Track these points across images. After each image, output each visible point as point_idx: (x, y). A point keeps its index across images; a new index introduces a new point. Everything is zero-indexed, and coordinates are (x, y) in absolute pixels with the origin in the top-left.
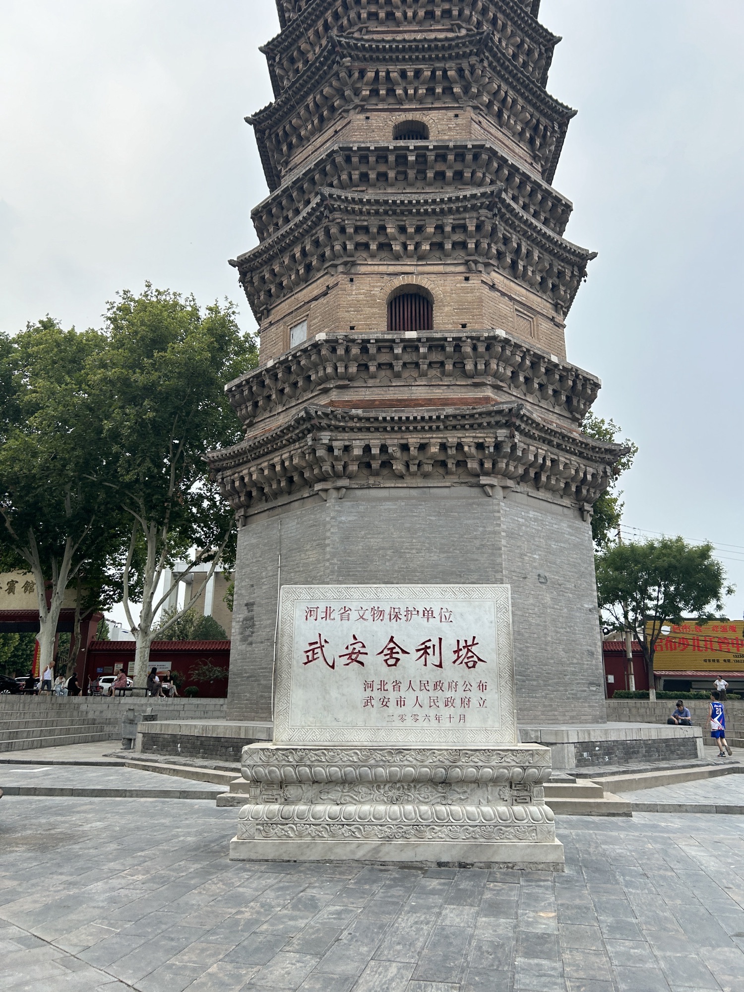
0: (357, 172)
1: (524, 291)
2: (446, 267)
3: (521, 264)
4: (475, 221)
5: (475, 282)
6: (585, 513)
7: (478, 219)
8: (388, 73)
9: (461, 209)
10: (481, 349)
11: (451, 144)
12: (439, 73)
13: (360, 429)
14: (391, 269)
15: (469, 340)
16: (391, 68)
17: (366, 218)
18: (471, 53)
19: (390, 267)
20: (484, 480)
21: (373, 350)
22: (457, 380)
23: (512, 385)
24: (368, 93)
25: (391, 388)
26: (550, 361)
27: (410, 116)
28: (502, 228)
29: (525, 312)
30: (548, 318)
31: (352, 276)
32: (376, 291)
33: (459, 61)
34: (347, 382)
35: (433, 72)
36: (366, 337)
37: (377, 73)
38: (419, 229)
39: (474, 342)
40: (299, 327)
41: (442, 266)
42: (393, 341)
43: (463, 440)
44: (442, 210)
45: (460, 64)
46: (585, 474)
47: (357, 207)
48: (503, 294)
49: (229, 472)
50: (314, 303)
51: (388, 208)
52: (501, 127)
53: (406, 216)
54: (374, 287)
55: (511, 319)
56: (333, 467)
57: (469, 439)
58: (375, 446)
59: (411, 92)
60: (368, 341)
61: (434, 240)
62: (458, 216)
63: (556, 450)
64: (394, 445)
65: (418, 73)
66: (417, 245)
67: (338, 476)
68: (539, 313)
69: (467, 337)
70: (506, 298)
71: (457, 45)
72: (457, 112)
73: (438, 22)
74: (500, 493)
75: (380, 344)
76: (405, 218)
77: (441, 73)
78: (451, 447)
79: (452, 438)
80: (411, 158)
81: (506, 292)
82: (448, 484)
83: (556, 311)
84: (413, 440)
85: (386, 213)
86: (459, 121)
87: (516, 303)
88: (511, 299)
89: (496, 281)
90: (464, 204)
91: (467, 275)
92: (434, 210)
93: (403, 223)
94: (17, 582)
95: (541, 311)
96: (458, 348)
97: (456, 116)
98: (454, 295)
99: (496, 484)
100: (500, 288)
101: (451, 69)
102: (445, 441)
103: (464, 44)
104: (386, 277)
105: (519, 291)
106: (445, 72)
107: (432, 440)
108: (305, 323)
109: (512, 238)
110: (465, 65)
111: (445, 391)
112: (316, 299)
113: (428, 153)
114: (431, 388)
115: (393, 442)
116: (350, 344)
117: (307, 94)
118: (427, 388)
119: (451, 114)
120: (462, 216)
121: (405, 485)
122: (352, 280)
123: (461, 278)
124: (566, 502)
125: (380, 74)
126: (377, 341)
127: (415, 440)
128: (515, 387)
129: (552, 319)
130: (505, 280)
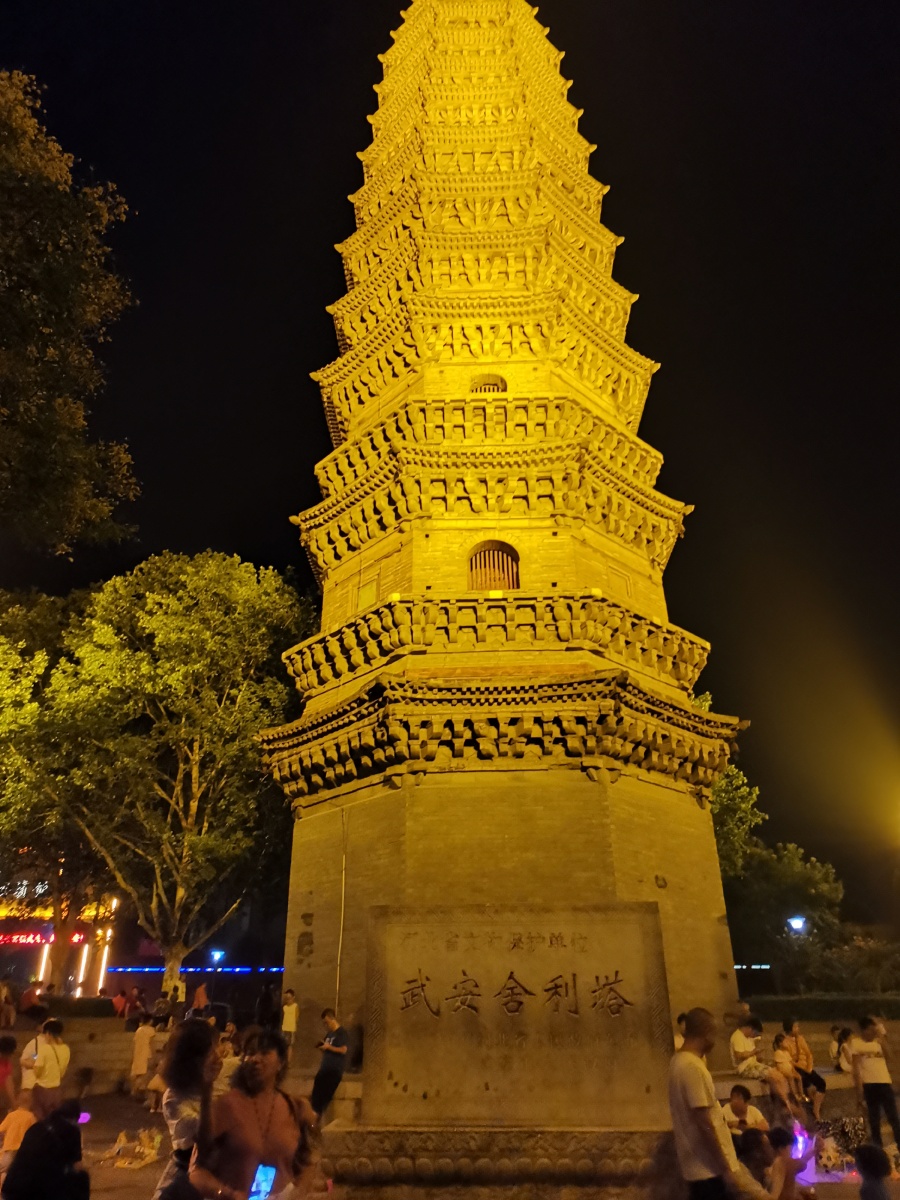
1: (618, 547)
2: (531, 521)
5: (564, 537)
6: (704, 799)
8: (462, 329)
9: (546, 461)
10: (576, 609)
11: (532, 396)
13: (440, 701)
14: (471, 524)
15: (562, 600)
16: (466, 323)
17: (443, 470)
18: (548, 309)
20: (587, 761)
21: (453, 611)
22: (550, 644)
23: (612, 650)
24: (442, 347)
28: (591, 481)
29: (620, 570)
31: (428, 532)
32: (455, 548)
33: (536, 317)
34: (424, 648)
35: (510, 328)
36: (445, 597)
37: (452, 328)
38: (501, 482)
39: (568, 601)
40: (368, 587)
41: (527, 521)
42: (476, 601)
43: (560, 714)
44: (525, 462)
45: (538, 320)
46: (701, 752)
47: (433, 460)
48: (596, 551)
49: (285, 754)
50: (385, 561)
51: (466, 460)
52: (582, 380)
53: (486, 468)
54: (452, 543)
55: (606, 577)
56: (409, 746)
57: (568, 710)
58: (458, 722)
59: (487, 346)
60: (448, 602)
61: (518, 493)
62: (543, 468)
63: (668, 725)
64: (480, 721)
65: (494, 329)
66: (499, 499)
67: (414, 757)
69: (560, 597)
72: (535, 365)
74: (607, 776)
75: (462, 604)
76: (485, 471)
77: (518, 328)
78: (547, 722)
79: (548, 711)
81: (598, 548)
82: (545, 767)
83: (653, 568)
84: (503, 713)
85: (464, 465)
86: (538, 374)
87: (609, 559)
88: (604, 555)
89: (587, 536)
90: (548, 456)
91: (555, 530)
92: (516, 462)
93: (483, 476)
95: (637, 569)
97: (535, 369)
98: (541, 552)
99: (601, 765)
100: (591, 544)
101: (528, 324)
102: (539, 715)
103: (540, 301)
104: (465, 533)
105: (612, 547)
106: (522, 327)
107: (525, 715)
108: (376, 582)
110: (542, 321)
111: (537, 657)
112: (387, 556)
113: (508, 405)
114: (521, 653)
115: (479, 714)
116: (427, 605)
118: (517, 653)
119: (530, 367)
120: (547, 468)
121: (494, 769)
122: (427, 536)
123: (549, 533)
124: (682, 785)
126: (458, 600)
127: (505, 715)
128: (616, 652)
129: (650, 578)
130: (597, 535)
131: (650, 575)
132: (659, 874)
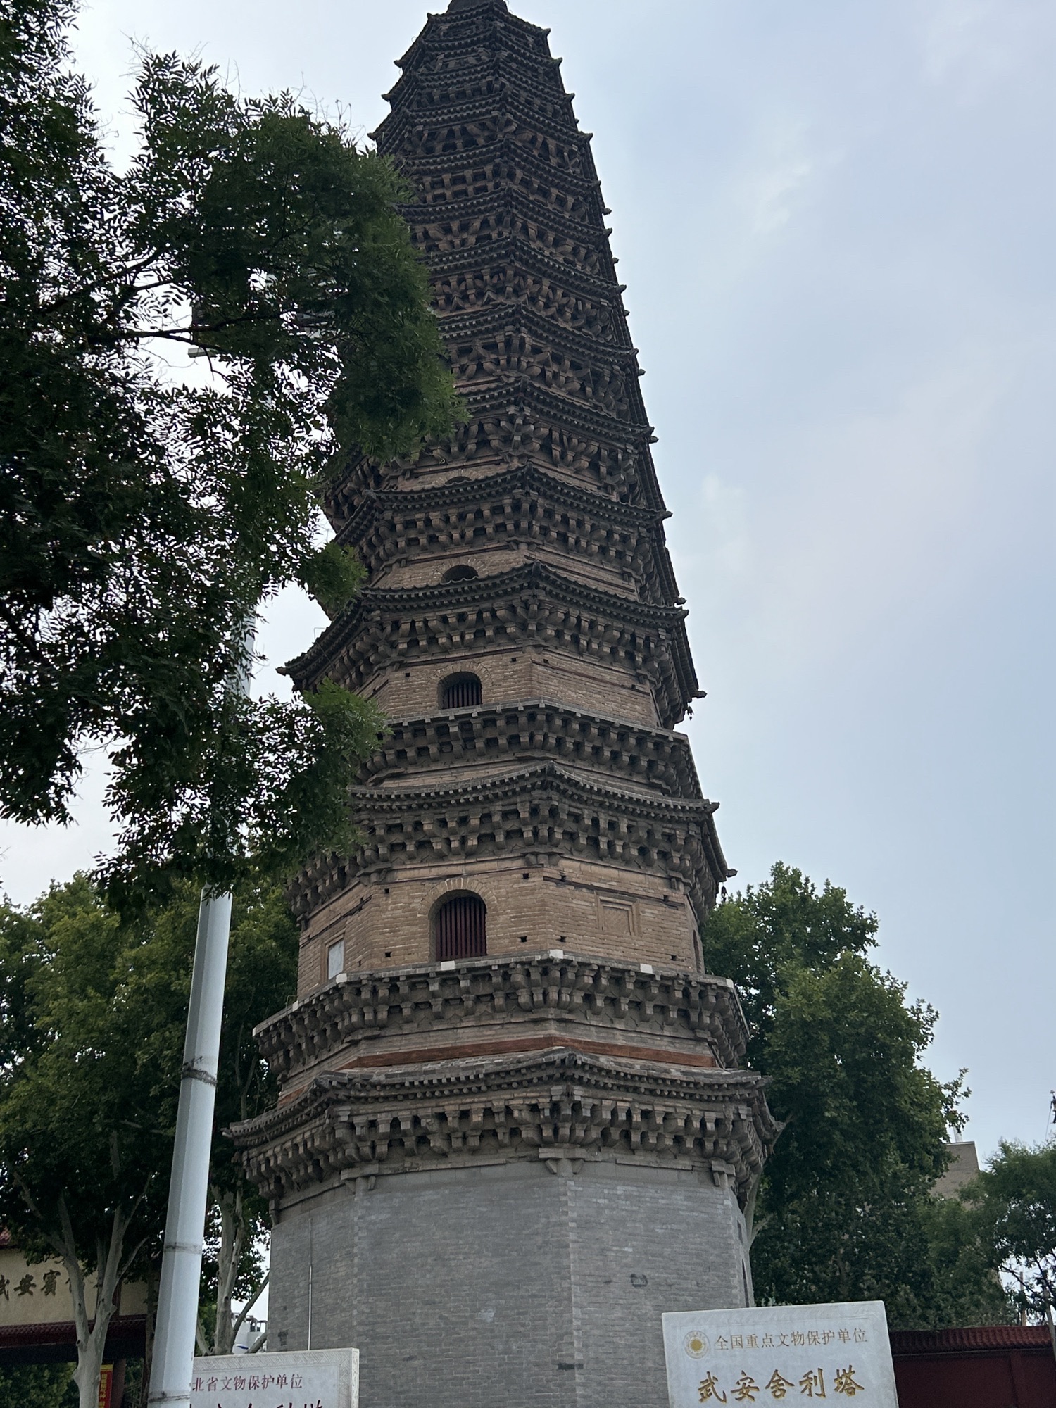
0: (392, 752)
1: (616, 872)
2: (500, 863)
3: (603, 841)
4: (528, 804)
5: (536, 879)
6: (716, 1175)
7: (531, 802)
8: (426, 622)
9: (510, 794)
10: (535, 976)
11: (499, 708)
12: (486, 615)
13: (386, 1098)
14: (435, 872)
15: (519, 966)
16: (430, 615)
17: (398, 815)
18: (522, 587)
19: (433, 870)
20: (544, 1153)
21: (404, 989)
22: (512, 1016)
23: (589, 1013)
24: (405, 646)
25: (432, 1034)
26: (638, 973)
27: (458, 667)
28: (566, 807)
29: (618, 901)
30: (657, 900)
31: (387, 887)
32: (417, 904)
33: (510, 598)
34: (376, 1032)
35: (480, 614)
36: (393, 973)
37: (413, 623)
38: (463, 821)
39: (527, 967)
40: (337, 946)
41: (496, 863)
42: (427, 975)
43: (512, 1102)
44: (486, 798)
45: (511, 601)
46: (703, 1123)
47: (385, 804)
48: (578, 886)
49: (254, 1152)
50: (350, 919)
51: (422, 802)
52: (581, 655)
53: (445, 808)
54: (413, 897)
55: (593, 917)
56: (358, 1148)
57: (518, 1100)
58: (405, 1120)
59: (456, 639)
60: (397, 978)
61: (483, 832)
62: (506, 802)
63: (648, 1098)
64: (427, 1117)
65: (462, 617)
66: (463, 841)
67: (366, 1161)
68: (641, 897)
69: (516, 963)
70: (584, 890)
71: (503, 582)
72: (514, 655)
73: (491, 539)
74: (567, 1168)
75: (414, 980)
76: (444, 811)
77: (488, 614)
78: (498, 1113)
79: (498, 1101)
80: (454, 729)
81: (584, 882)
82: (502, 1161)
83: (672, 887)
84: (451, 1107)
85: (420, 807)
86: (517, 666)
87: (600, 892)
88: (591, 888)
89: (567, 872)
90: (511, 788)
91: (526, 871)
92: (476, 799)
93: (442, 816)
94: (58, 1273)
95: (645, 894)
96: (506, 977)
97: (514, 660)
98: (510, 900)
99: (559, 1156)
100: (574, 880)
101: (500, 608)
102: (489, 1105)
103: (511, 579)
104: (427, 884)
105: (607, 875)
106: (493, 612)
107: (474, 1107)
108: (343, 943)
109: (583, 814)
110: (516, 602)
111: (499, 1032)
112: (351, 913)
113: (473, 721)
114: (481, 1029)
115: (426, 1111)
116: (377, 984)
117: (340, 647)
118: (476, 1029)
119: (507, 658)
120: (512, 800)
121: (449, 1166)
122: (387, 891)
123: (519, 876)
124: (684, 1163)
125: (417, 624)
126: (408, 977)
127: (452, 1108)
128: (594, 1014)
129: (665, 899)
130: (583, 866)
131: (665, 897)
132: (638, 1271)
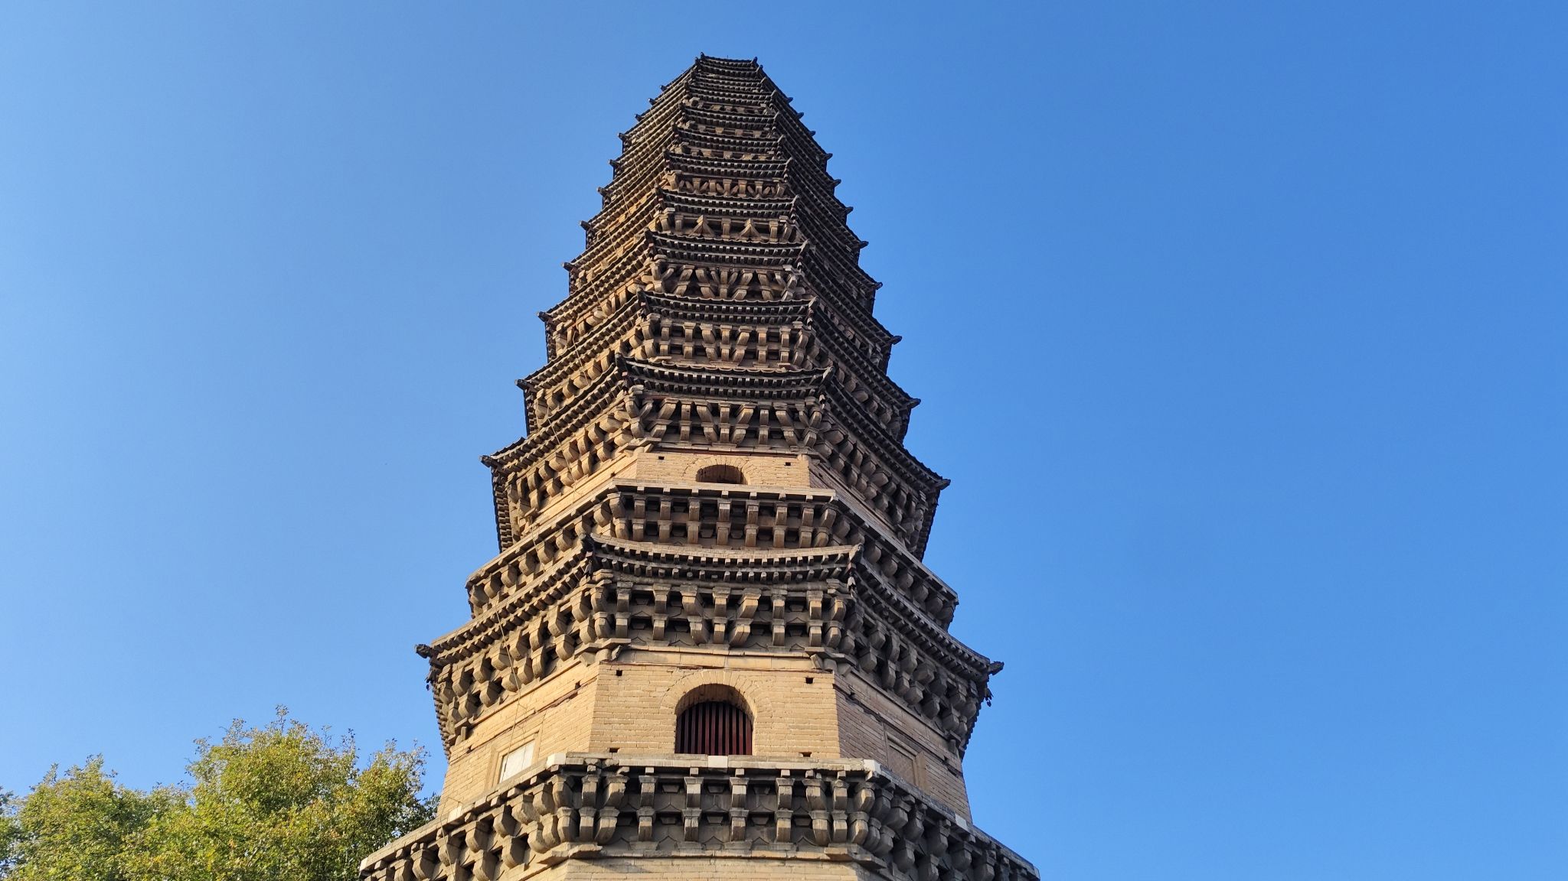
0: (642, 521)
3: (892, 668)
4: (821, 594)
7: (825, 592)
11: (782, 493)
12: (764, 412)
14: (687, 660)
19: (684, 657)
26: (954, 827)
27: (721, 460)
32: (660, 693)
33: (792, 402)
39: (828, 779)
40: (520, 752)
45: (794, 405)
48: (868, 711)
50: (551, 711)
68: (924, 748)
71: (789, 383)
72: (788, 460)
80: (724, 506)
86: (792, 469)
91: (810, 675)
96: (799, 789)
97: (788, 464)
104: (677, 672)
108: (533, 743)
123: (802, 678)
125: (683, 407)
129: (945, 761)
131: (946, 758)
